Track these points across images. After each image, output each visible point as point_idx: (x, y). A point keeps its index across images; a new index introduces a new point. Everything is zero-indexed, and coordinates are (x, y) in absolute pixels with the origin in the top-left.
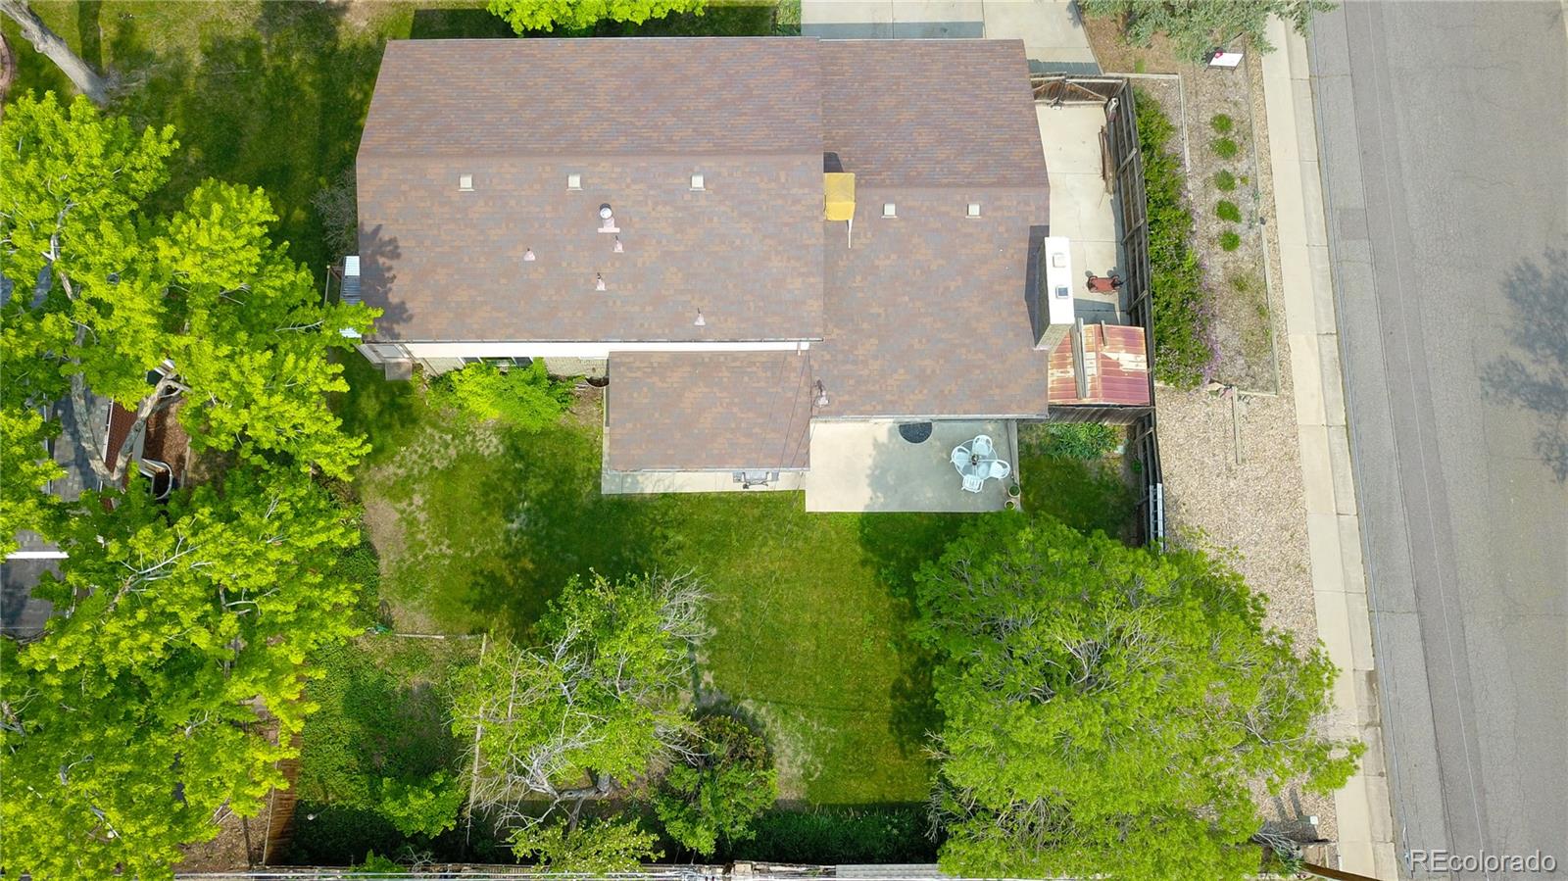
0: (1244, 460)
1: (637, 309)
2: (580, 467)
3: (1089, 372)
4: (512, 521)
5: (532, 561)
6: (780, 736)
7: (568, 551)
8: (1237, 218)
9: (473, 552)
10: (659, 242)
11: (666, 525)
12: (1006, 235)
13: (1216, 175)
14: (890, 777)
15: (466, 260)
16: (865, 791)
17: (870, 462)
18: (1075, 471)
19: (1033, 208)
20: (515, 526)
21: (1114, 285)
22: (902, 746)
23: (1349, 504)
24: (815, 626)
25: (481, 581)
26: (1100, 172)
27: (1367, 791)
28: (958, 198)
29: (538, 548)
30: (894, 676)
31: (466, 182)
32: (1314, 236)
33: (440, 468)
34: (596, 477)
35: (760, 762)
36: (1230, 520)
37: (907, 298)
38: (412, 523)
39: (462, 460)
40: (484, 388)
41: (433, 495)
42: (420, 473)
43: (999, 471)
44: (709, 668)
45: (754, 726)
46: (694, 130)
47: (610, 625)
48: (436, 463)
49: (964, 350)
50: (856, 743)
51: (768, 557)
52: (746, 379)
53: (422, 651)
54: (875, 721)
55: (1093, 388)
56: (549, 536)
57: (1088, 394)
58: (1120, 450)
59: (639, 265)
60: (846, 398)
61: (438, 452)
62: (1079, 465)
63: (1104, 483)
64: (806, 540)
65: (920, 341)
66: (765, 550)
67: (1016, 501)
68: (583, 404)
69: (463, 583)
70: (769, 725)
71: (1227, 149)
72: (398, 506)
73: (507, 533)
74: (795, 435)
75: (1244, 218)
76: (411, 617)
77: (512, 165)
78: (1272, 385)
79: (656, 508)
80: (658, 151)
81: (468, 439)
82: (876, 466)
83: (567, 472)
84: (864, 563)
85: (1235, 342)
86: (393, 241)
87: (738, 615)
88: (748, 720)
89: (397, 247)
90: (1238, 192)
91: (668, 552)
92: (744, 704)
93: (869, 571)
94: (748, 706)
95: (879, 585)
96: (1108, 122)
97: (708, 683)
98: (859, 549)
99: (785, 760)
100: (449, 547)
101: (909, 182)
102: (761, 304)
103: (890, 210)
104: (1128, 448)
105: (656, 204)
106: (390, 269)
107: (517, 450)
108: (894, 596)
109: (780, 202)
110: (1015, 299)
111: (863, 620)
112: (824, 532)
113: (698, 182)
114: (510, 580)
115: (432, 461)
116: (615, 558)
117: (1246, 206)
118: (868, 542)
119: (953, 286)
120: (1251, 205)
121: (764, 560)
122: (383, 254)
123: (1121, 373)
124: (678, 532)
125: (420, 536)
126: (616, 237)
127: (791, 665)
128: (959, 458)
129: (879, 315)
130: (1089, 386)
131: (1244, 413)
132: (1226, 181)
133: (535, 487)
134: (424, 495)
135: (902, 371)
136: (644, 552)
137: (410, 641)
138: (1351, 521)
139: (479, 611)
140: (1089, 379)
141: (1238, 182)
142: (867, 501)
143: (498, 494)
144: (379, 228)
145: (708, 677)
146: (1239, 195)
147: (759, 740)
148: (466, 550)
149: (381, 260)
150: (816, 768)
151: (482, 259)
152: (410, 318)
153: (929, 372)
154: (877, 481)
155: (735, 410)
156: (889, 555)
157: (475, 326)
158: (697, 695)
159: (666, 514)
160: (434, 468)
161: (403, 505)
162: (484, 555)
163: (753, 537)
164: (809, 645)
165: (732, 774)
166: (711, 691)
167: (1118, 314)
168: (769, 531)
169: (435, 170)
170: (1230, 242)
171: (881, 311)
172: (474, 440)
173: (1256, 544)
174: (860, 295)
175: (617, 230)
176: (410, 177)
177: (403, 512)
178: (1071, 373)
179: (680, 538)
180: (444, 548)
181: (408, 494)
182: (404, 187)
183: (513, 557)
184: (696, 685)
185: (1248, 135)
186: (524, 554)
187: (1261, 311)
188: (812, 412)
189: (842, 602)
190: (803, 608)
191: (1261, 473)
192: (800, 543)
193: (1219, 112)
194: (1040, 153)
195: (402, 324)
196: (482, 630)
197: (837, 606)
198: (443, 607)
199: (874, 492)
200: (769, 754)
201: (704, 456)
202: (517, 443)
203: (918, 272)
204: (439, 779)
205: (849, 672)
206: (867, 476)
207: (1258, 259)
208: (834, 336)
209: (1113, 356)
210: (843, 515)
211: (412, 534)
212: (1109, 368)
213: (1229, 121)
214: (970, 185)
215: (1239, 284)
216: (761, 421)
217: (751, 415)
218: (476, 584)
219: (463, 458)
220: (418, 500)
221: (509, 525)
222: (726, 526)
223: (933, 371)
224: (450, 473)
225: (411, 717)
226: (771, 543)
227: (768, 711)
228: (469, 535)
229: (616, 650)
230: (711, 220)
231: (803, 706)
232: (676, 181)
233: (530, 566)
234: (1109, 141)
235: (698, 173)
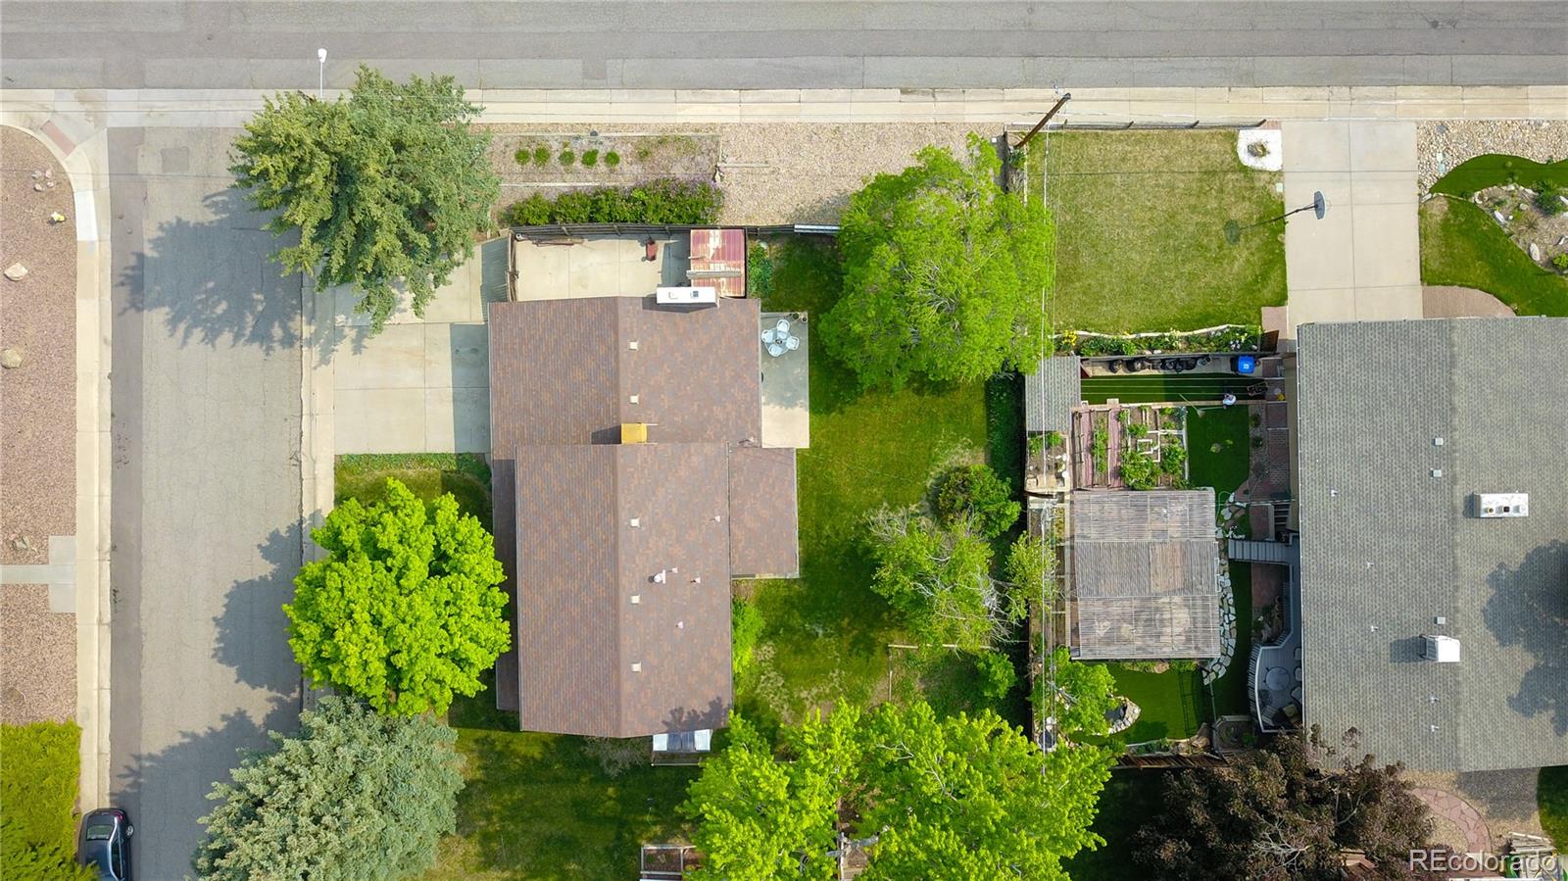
0: (766, 162)
1: (711, 558)
2: (784, 593)
3: (723, 269)
4: (817, 634)
5: (843, 620)
6: (947, 463)
7: (836, 597)
8: (595, 152)
9: (837, 657)
10: (671, 545)
11: (819, 536)
12: (649, 325)
13: (562, 164)
14: (971, 396)
15: (682, 665)
16: (979, 411)
17: (777, 407)
18: (779, 275)
19: (631, 307)
20: (821, 632)
21: (653, 243)
22: (951, 389)
23: (793, 94)
24: (881, 442)
25: (855, 650)
26: (567, 247)
27: (973, 101)
28: (626, 355)
29: (834, 617)
30: (911, 394)
31: (637, 667)
32: (603, 98)
33: (783, 681)
34: (790, 582)
35: (966, 475)
36: (807, 175)
37: (688, 388)
38: (819, 697)
39: (778, 667)
40: (737, 655)
41: (801, 685)
42: (787, 694)
43: (783, 327)
44: (907, 507)
45: (943, 479)
46: (598, 525)
47: (906, 566)
48: (780, 685)
49: (720, 352)
50: (950, 417)
51: (839, 473)
52: (739, 489)
53: (901, 684)
54: (938, 405)
55: (734, 266)
56: (826, 610)
57: (738, 270)
58: (764, 245)
59: (684, 557)
60: (749, 425)
61: (772, 684)
62: (776, 273)
63: (786, 257)
64: (828, 448)
65: (715, 379)
66: (834, 473)
67: (803, 315)
68: (739, 592)
69: (856, 662)
70: (940, 470)
71: (542, 155)
72: (808, 707)
73: (826, 635)
74: (773, 457)
75: (594, 147)
76: (879, 693)
77: (625, 639)
78: (715, 140)
79: (808, 545)
80: (615, 547)
81: (763, 664)
82: (781, 404)
83: (787, 601)
84: (842, 413)
85: (686, 161)
86: (672, 712)
87: (875, 490)
88: (939, 482)
89: (676, 710)
90: (575, 150)
91: (837, 534)
92: (928, 485)
93: (848, 408)
94: (930, 482)
95: (856, 403)
96: (529, 239)
97: (917, 508)
98: (833, 414)
99: (961, 460)
100: (834, 672)
101: (615, 387)
102: (707, 481)
103: (634, 399)
104: (763, 240)
105: (648, 548)
106: (689, 713)
107: (772, 633)
108: (862, 393)
109: (646, 471)
110: (688, 319)
111: (877, 412)
112: (822, 436)
113: (635, 522)
114: (855, 632)
115: (778, 687)
116: (840, 568)
117: (585, 144)
118: (829, 409)
119: (680, 359)
120: (585, 142)
121: (841, 475)
122: (681, 718)
123: (723, 247)
124: (823, 528)
125: (828, 691)
126: (669, 572)
127: (905, 456)
128: (775, 351)
129: (698, 405)
130: (733, 269)
131: (734, 159)
132: (567, 158)
133: (796, 621)
134: (801, 691)
135: (733, 390)
136: (836, 549)
137: (893, 692)
138: (804, 94)
139: (874, 651)
140: (728, 269)
141: (567, 150)
142: (802, 409)
143: (802, 645)
144: (665, 722)
145: (913, 508)
146: (578, 149)
147: (952, 476)
148: (836, 661)
149: (684, 719)
150: (966, 441)
151: (682, 655)
152: (718, 698)
153: (733, 374)
154: (790, 403)
155: (758, 495)
156: (837, 396)
157: (723, 657)
158: (924, 514)
159: (812, 537)
160: (783, 686)
161: (807, 703)
162: (839, 650)
163: (827, 482)
164: (892, 446)
165: (976, 493)
166: (921, 506)
167: (671, 241)
168: (822, 471)
169: (628, 687)
170: (612, 158)
171: (696, 403)
172: (765, 661)
173: (822, 158)
174: (686, 417)
175: (664, 571)
176: (632, 703)
177: (812, 703)
178: (724, 279)
179: (827, 527)
180: (835, 675)
181: (801, 700)
182: (639, 706)
183: (840, 631)
184: (917, 515)
185: (532, 139)
186: (838, 625)
187: (662, 142)
188: (758, 447)
189: (866, 425)
190: (871, 449)
191: (774, 150)
192: (830, 451)
193: (513, 158)
194: (590, 300)
195: (723, 703)
196: (887, 647)
197: (869, 428)
198: (871, 673)
199: (797, 405)
200: (958, 469)
201: (786, 514)
202: (770, 634)
203: (672, 381)
204: (981, 665)
205: (909, 422)
206: (786, 409)
207: (625, 140)
208: (712, 433)
209: (712, 252)
210: (811, 424)
211: (827, 696)
212: (720, 255)
213: (520, 151)
214: (617, 348)
215: (643, 155)
216: (765, 479)
217: (761, 485)
218: (857, 654)
219: (777, 667)
220: (804, 694)
221: (820, 635)
222: (819, 498)
223: (733, 371)
224: (787, 675)
225: (940, 687)
226: (829, 470)
227: (932, 470)
228: (826, 660)
229: (925, 561)
230: (657, 514)
231: (930, 449)
232: (634, 535)
233: (846, 620)
234: (544, 240)
235: (630, 523)
